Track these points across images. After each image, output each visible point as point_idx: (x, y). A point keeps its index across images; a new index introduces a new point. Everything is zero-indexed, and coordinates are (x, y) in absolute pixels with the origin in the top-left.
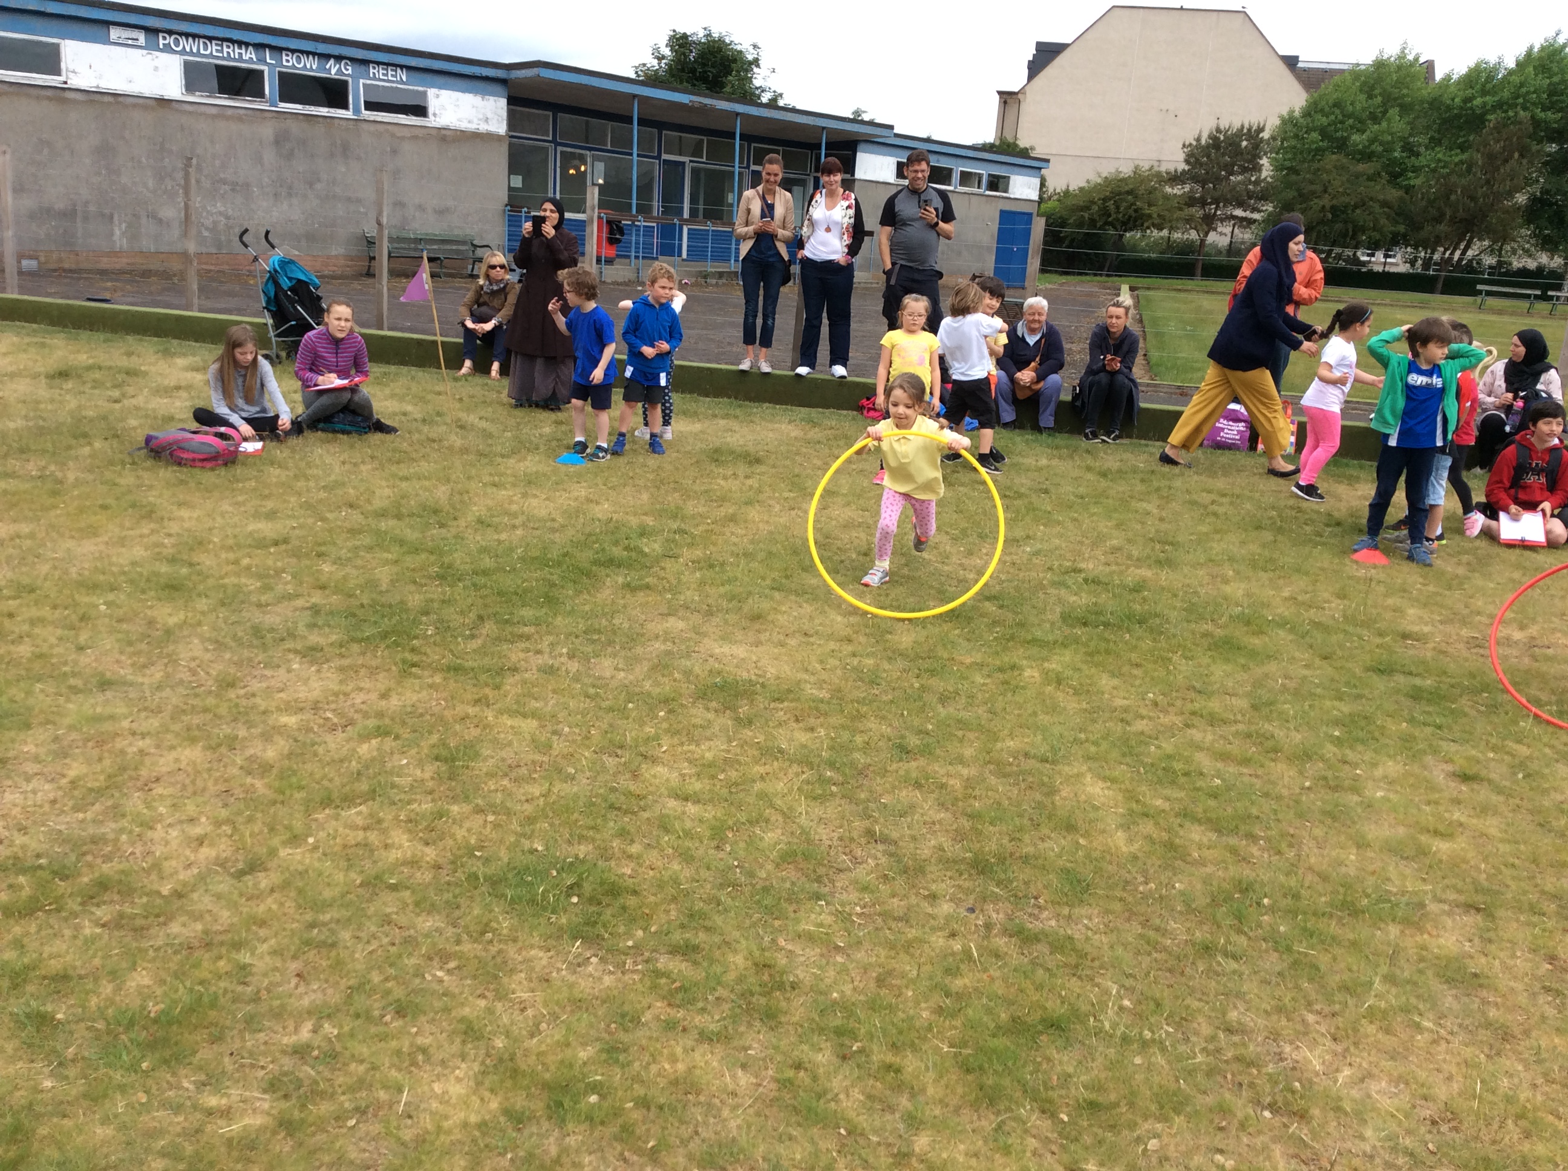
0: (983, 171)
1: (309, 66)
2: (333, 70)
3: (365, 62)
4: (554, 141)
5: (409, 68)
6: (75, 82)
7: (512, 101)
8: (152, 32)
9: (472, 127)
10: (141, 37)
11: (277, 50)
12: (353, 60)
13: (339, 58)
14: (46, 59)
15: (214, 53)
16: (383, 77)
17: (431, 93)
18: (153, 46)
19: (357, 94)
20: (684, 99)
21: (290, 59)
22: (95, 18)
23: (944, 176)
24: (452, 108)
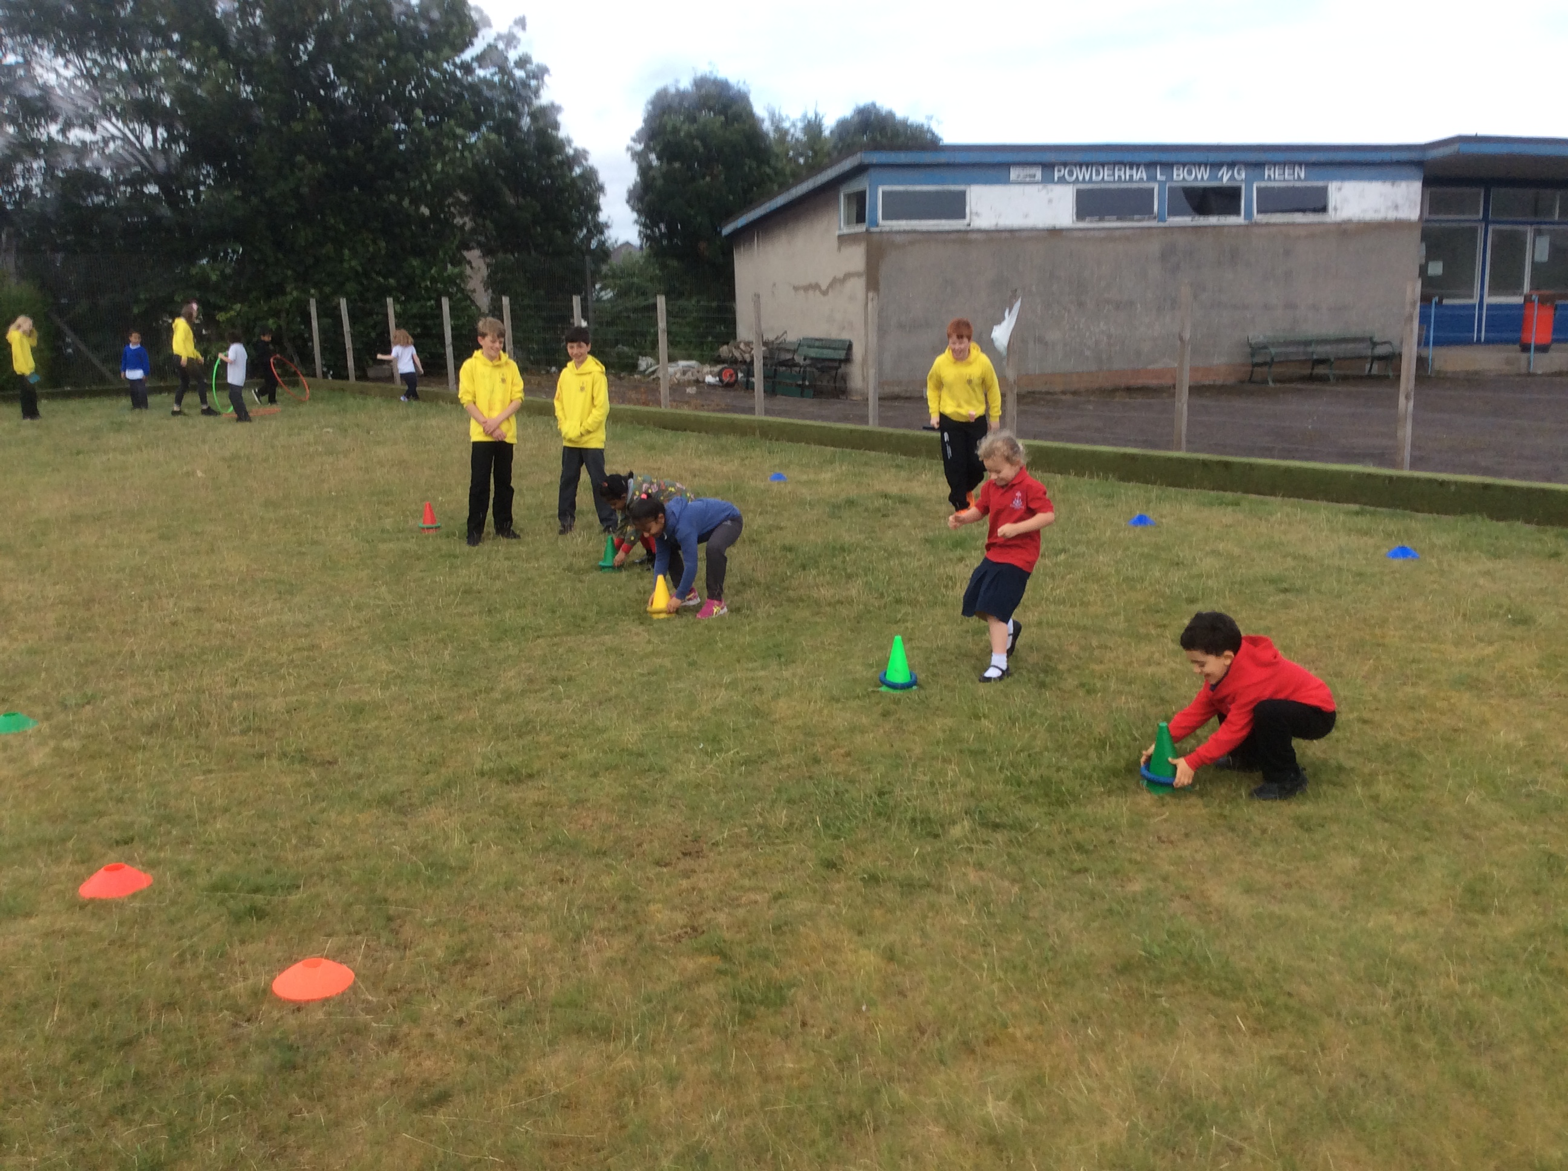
1: (1200, 178)
2: (1225, 177)
3: (1260, 165)
4: (1485, 220)
5: (1308, 164)
6: (978, 224)
7: (1427, 183)
8: (1048, 167)
9: (1378, 217)
10: (1038, 173)
11: (1168, 166)
12: (1248, 165)
13: (1231, 165)
14: (956, 206)
15: (1105, 178)
16: (1277, 178)
17: (1333, 187)
18: (1048, 180)
19: (1250, 198)
21: (1181, 173)
22: (998, 161)
24: (1356, 199)
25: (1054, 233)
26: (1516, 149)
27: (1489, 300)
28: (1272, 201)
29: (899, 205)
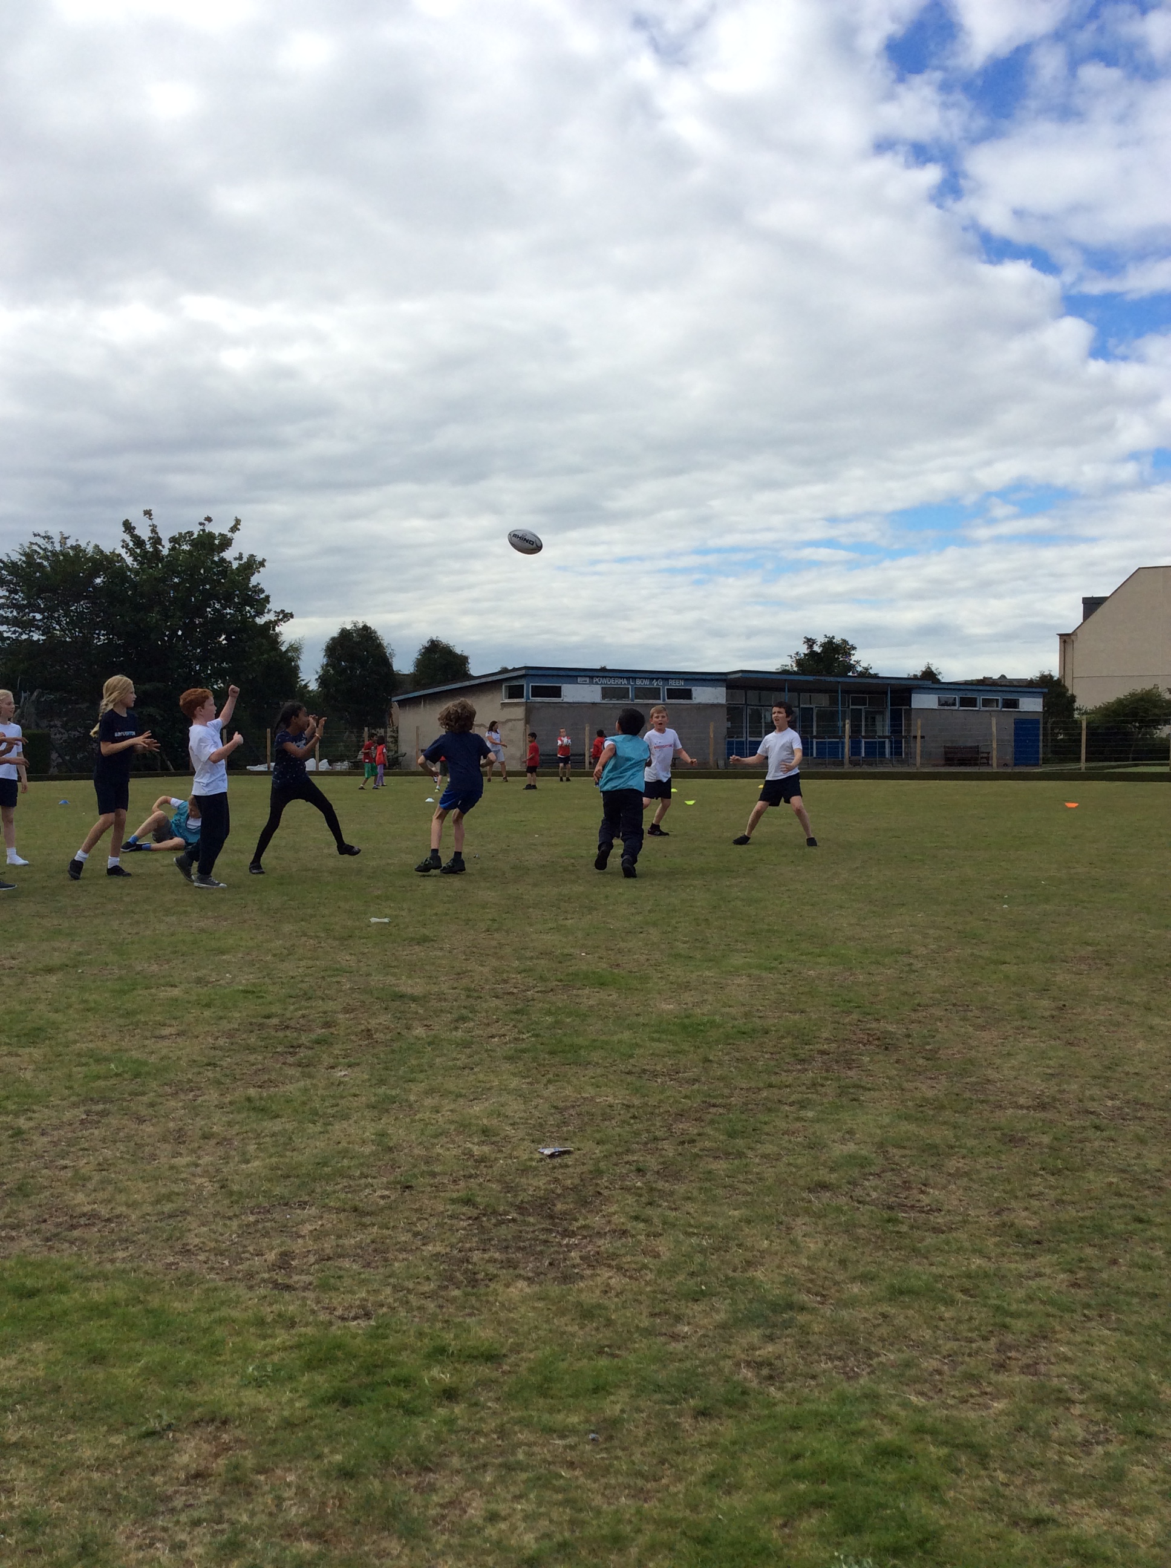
0: (999, 698)
1: (645, 684)
2: (655, 684)
3: (667, 679)
4: (746, 704)
5: (685, 680)
6: (566, 700)
7: (728, 688)
8: (592, 677)
9: (711, 702)
10: (588, 679)
11: (635, 679)
12: (663, 679)
13: (657, 679)
14: (556, 692)
15: (613, 683)
16: (675, 685)
17: (693, 689)
18: (591, 683)
19: (664, 693)
20: (811, 678)
21: (638, 682)
22: (573, 675)
23: (971, 702)
24: (703, 695)
25: (593, 704)
26: (760, 676)
27: (749, 739)
28: (673, 694)
29: (537, 692)
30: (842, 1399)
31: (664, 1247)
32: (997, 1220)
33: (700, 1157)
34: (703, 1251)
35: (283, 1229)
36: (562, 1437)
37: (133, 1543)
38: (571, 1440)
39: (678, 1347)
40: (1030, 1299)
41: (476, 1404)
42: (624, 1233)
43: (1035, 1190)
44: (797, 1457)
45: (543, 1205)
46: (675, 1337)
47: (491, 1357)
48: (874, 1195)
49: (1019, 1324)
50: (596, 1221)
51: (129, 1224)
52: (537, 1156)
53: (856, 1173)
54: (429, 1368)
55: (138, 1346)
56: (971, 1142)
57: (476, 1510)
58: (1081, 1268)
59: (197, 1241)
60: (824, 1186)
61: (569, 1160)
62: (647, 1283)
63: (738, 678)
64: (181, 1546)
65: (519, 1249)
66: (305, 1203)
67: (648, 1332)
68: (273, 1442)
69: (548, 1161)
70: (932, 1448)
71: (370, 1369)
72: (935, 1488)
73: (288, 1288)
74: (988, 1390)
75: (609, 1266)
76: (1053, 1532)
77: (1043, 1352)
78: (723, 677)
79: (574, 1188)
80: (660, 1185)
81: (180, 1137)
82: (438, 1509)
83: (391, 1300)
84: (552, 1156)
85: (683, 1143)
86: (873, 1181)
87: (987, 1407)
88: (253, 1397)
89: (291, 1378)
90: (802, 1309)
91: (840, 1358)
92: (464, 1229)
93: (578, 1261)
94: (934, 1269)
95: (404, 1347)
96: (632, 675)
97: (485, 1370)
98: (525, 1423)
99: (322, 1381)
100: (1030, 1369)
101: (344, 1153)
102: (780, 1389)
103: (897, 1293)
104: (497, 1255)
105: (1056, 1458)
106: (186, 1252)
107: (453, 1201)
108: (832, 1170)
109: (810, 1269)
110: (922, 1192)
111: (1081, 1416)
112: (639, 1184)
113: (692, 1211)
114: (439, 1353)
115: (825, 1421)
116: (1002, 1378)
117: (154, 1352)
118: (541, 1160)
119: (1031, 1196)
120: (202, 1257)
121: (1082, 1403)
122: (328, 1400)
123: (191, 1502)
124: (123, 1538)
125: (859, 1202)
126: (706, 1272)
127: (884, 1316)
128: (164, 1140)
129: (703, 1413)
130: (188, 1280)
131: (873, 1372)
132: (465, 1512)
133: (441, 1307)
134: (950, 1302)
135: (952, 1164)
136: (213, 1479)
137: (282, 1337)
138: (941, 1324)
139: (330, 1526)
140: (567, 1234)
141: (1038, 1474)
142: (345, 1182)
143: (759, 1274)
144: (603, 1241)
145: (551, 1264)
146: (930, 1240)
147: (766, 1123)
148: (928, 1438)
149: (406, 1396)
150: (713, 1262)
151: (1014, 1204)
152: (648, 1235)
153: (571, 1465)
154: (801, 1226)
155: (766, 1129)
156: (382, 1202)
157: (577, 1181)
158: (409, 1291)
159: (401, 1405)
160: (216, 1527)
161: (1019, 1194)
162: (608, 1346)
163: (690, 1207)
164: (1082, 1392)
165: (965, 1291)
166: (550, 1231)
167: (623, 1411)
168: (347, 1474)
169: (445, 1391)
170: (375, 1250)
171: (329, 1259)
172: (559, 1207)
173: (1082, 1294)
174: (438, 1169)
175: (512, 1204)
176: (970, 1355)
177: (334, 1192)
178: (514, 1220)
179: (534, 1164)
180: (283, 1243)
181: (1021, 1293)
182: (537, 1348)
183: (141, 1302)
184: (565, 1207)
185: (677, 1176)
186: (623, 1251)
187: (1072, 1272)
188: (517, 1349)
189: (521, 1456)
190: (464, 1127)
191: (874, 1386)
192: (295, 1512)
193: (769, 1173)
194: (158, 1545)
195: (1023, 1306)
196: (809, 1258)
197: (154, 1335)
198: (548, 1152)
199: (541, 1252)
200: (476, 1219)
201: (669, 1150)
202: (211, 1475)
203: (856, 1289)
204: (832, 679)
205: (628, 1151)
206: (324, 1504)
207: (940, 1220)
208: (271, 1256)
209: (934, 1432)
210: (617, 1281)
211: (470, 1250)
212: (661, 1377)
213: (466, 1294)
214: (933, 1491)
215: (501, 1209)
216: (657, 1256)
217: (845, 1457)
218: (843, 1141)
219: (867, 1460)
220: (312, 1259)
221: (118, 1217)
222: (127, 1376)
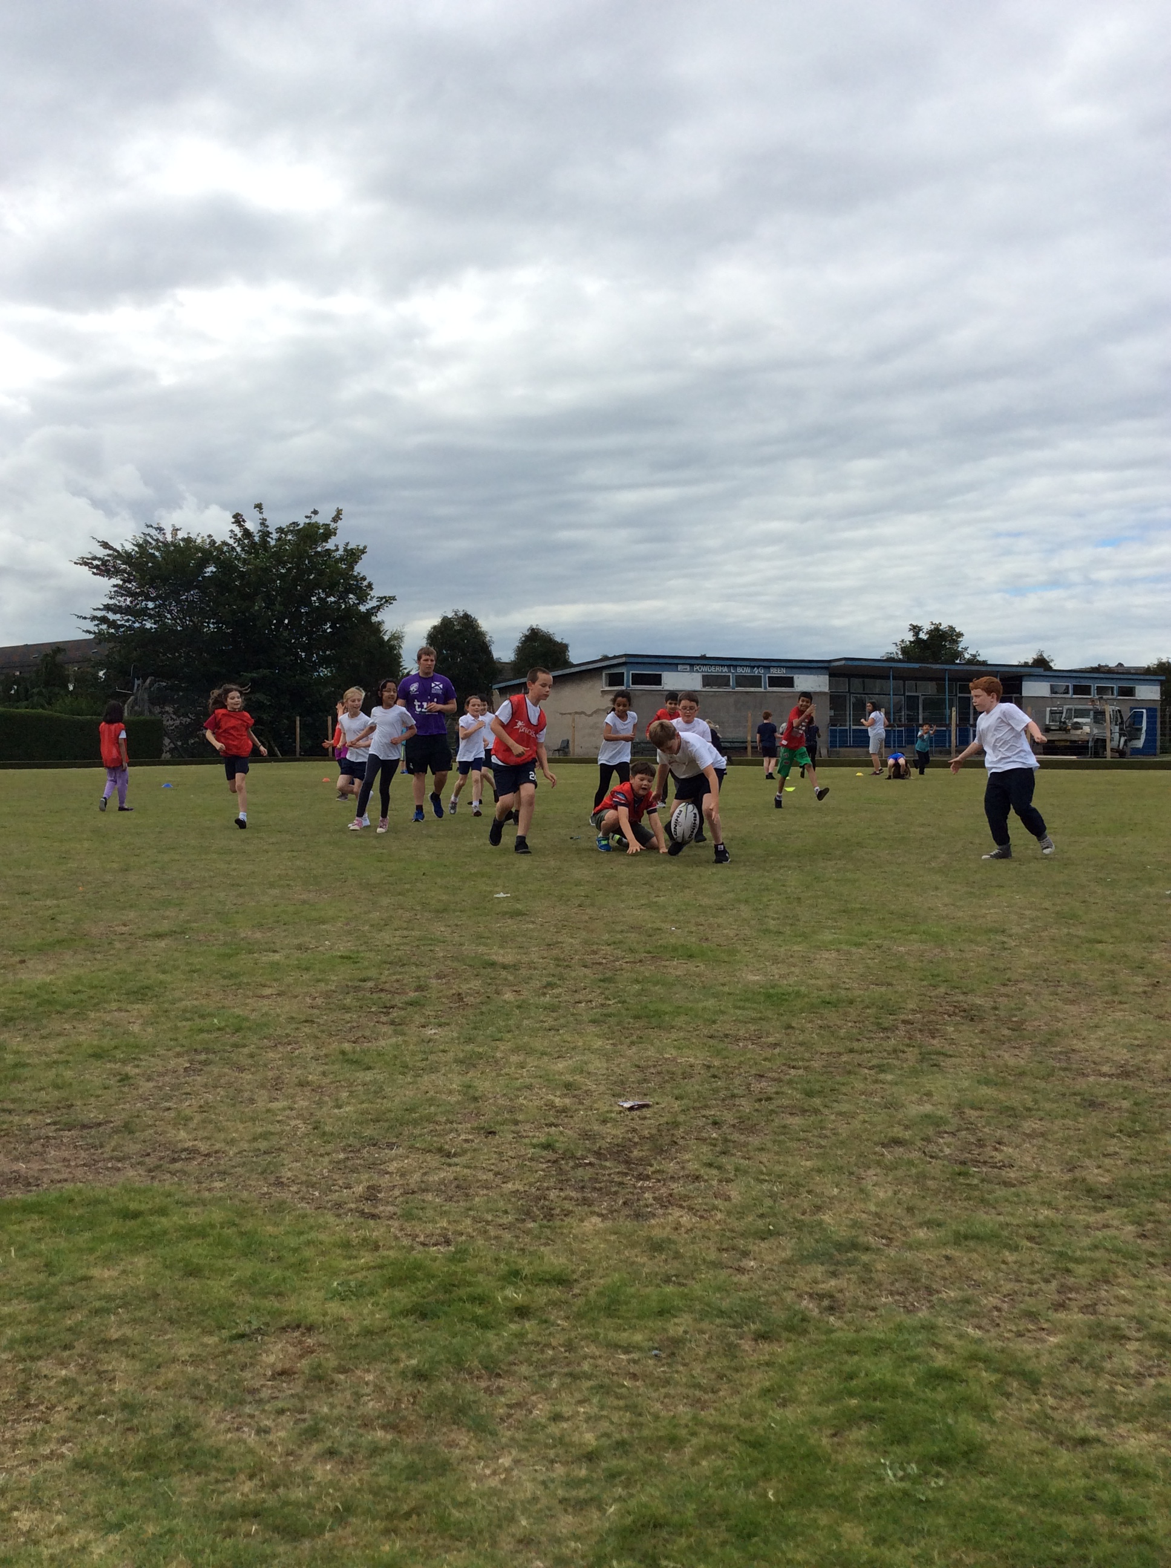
0: (1110, 685)
1: (746, 671)
2: (756, 671)
3: (768, 667)
4: (850, 692)
5: (787, 667)
6: (667, 687)
7: (830, 676)
8: (692, 665)
10: (688, 667)
11: (735, 667)
12: (764, 667)
13: (758, 667)
14: (657, 680)
15: (715, 671)
16: (776, 673)
17: (796, 677)
18: (692, 671)
19: (765, 681)
20: (917, 666)
21: (739, 670)
22: (673, 662)
23: (1085, 690)
24: (804, 683)
26: (864, 663)
27: (854, 727)
28: (774, 682)
29: (638, 679)
30: (900, 1328)
31: (735, 1192)
32: (1068, 1177)
33: (776, 1113)
34: (772, 1196)
35: (371, 1166)
36: (626, 1351)
37: (222, 1426)
38: (635, 1356)
39: (745, 1278)
40: (1095, 1247)
41: (546, 1321)
42: (697, 1178)
43: (1111, 1150)
44: (851, 1377)
45: (620, 1152)
46: (741, 1270)
47: (561, 1280)
48: (947, 1151)
49: (1081, 1269)
50: (671, 1167)
51: (227, 1159)
52: (617, 1109)
53: (930, 1131)
54: (503, 1288)
55: (230, 1263)
56: (1048, 1106)
57: (541, 1411)
58: (1149, 1221)
59: (289, 1174)
60: (897, 1142)
61: (646, 1112)
62: (718, 1222)
63: (844, 666)
64: (266, 1431)
65: (595, 1189)
66: (394, 1144)
67: (716, 1265)
68: (354, 1347)
69: (627, 1113)
70: (984, 1374)
71: (448, 1287)
72: (986, 1408)
73: (373, 1216)
74: (1045, 1326)
75: (681, 1207)
76: (1096, 1450)
77: (1103, 1294)
78: (826, 665)
79: (652, 1137)
80: (736, 1136)
81: (277, 1085)
82: (505, 1409)
83: (470, 1230)
84: (631, 1109)
85: (760, 1100)
86: (948, 1139)
87: (1043, 1341)
88: (335, 1308)
89: (372, 1294)
90: (867, 1249)
91: (901, 1294)
92: (543, 1170)
93: (651, 1201)
94: (1001, 1218)
95: (480, 1270)
96: (733, 663)
97: (556, 1293)
98: (594, 1339)
99: (402, 1296)
100: (1089, 1308)
101: (431, 1101)
102: (840, 1318)
103: (960, 1239)
104: (573, 1194)
105: (1107, 1387)
106: (279, 1183)
107: (534, 1146)
108: (907, 1128)
109: (877, 1215)
110: (996, 1149)
111: (1137, 1351)
112: (714, 1135)
113: (765, 1160)
114: (514, 1276)
115: (879, 1347)
116: (1061, 1315)
117: (246, 1268)
118: (620, 1112)
119: (1105, 1155)
120: (294, 1188)
121: (1137, 1340)
122: (406, 1313)
123: (277, 1394)
124: (213, 1423)
125: (931, 1157)
126: (775, 1215)
127: (947, 1258)
128: (262, 1086)
129: (761, 1337)
130: (279, 1208)
131: (932, 1307)
132: (531, 1412)
133: (517, 1237)
134: (1015, 1248)
135: (1028, 1125)
136: (296, 1376)
137: (366, 1258)
138: (1003, 1266)
139: (404, 1418)
140: (641, 1177)
141: (1087, 1401)
142: (431, 1127)
143: (827, 1218)
144: (676, 1185)
145: (625, 1203)
146: (1001, 1192)
147: (843, 1084)
148: (981, 1365)
149: (480, 1311)
150: (784, 1204)
151: (1087, 1162)
152: (720, 1181)
153: (634, 1377)
154: (871, 1176)
155: (844, 1089)
156: (465, 1145)
157: (654, 1131)
158: (488, 1223)
159: (475, 1319)
160: (299, 1417)
161: (1093, 1153)
162: (676, 1276)
163: (764, 1157)
164: (1139, 1330)
165: (1030, 1238)
166: (626, 1174)
167: (686, 1332)
168: (420, 1375)
169: (517, 1309)
170: (457, 1187)
171: (413, 1192)
172: (636, 1153)
173: (1148, 1245)
174: (520, 1117)
175: (589, 1150)
176: (1030, 1295)
177: (421, 1135)
178: (590, 1164)
179: (613, 1115)
180: (371, 1178)
181: (1086, 1242)
182: (607, 1275)
183: (235, 1225)
184: (641, 1154)
185: (752, 1130)
186: (695, 1193)
187: (1139, 1224)
188: (588, 1274)
189: (586, 1367)
190: (548, 1080)
191: (933, 1320)
192: (372, 1406)
193: (844, 1130)
194: (246, 1429)
195: (1088, 1253)
196: (877, 1205)
197: (247, 1252)
198: (627, 1105)
199: (616, 1193)
200: (554, 1162)
201: (746, 1106)
202: (295, 1373)
203: (922, 1234)
204: (938, 666)
205: (706, 1107)
206: (399, 1400)
207: (1012, 1174)
208: (359, 1189)
209: (986, 1360)
210: (686, 1220)
211: (548, 1189)
212: (725, 1305)
213: (541, 1227)
214: (981, 1411)
215: (579, 1154)
216: (728, 1199)
217: (897, 1378)
218: (920, 1102)
219: (918, 1383)
220: (397, 1192)
221: (216, 1152)
222: (219, 1288)
